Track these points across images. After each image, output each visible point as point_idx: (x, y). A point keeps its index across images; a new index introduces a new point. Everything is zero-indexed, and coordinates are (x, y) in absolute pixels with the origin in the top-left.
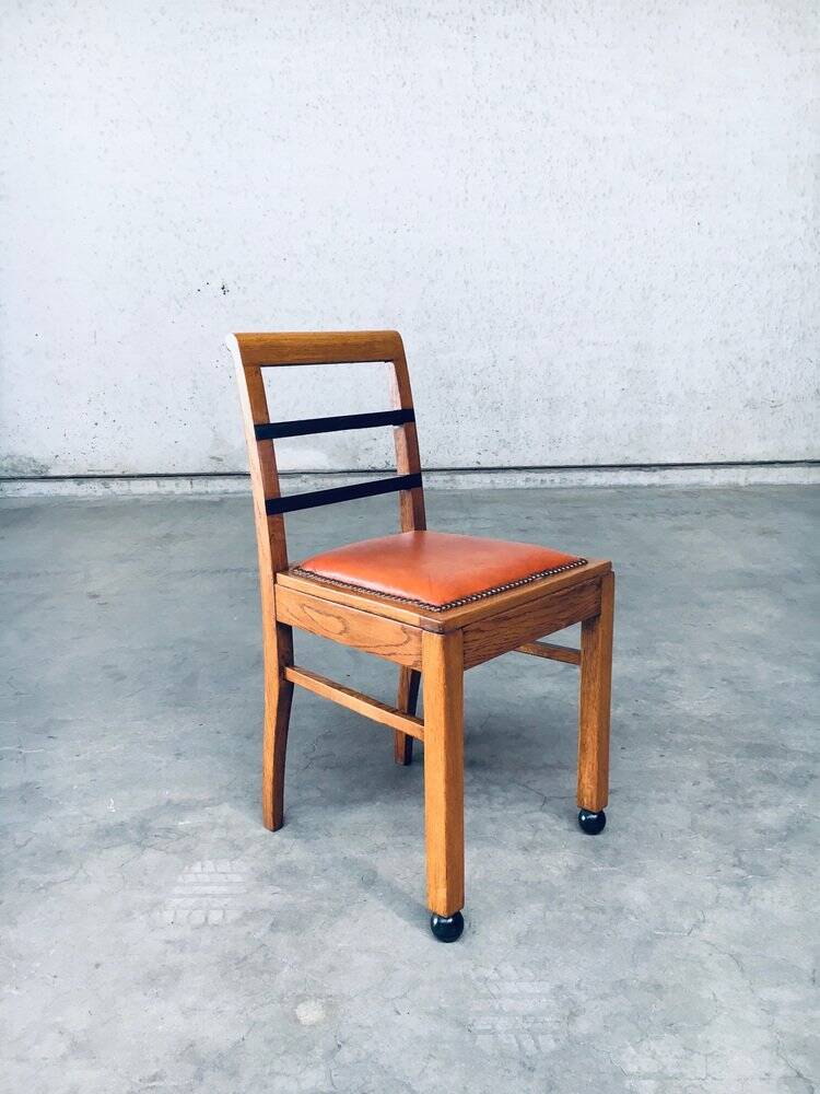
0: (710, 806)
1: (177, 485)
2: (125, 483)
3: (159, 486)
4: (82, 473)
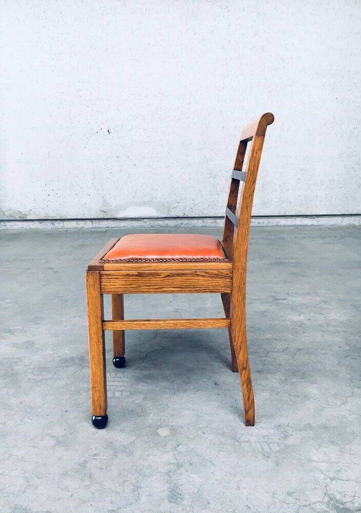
0: (347, 356)
1: (85, 224)
2: (62, 222)
3: (77, 224)
4: (42, 218)
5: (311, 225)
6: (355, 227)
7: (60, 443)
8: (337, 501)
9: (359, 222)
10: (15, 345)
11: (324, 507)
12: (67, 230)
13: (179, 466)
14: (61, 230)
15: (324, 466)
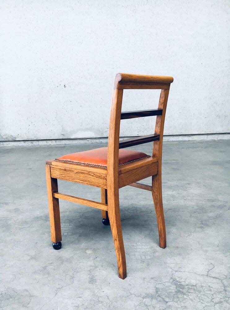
1: (52, 142)
2: (37, 142)
3: (47, 142)
4: (25, 139)
5: (188, 141)
6: (214, 141)
7: (33, 258)
8: (177, 281)
9: (217, 138)
10: (9, 211)
11: (170, 284)
12: (41, 147)
13: (96, 267)
14: (37, 146)
15: (172, 265)
